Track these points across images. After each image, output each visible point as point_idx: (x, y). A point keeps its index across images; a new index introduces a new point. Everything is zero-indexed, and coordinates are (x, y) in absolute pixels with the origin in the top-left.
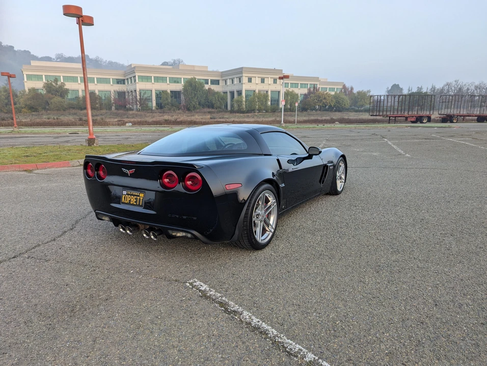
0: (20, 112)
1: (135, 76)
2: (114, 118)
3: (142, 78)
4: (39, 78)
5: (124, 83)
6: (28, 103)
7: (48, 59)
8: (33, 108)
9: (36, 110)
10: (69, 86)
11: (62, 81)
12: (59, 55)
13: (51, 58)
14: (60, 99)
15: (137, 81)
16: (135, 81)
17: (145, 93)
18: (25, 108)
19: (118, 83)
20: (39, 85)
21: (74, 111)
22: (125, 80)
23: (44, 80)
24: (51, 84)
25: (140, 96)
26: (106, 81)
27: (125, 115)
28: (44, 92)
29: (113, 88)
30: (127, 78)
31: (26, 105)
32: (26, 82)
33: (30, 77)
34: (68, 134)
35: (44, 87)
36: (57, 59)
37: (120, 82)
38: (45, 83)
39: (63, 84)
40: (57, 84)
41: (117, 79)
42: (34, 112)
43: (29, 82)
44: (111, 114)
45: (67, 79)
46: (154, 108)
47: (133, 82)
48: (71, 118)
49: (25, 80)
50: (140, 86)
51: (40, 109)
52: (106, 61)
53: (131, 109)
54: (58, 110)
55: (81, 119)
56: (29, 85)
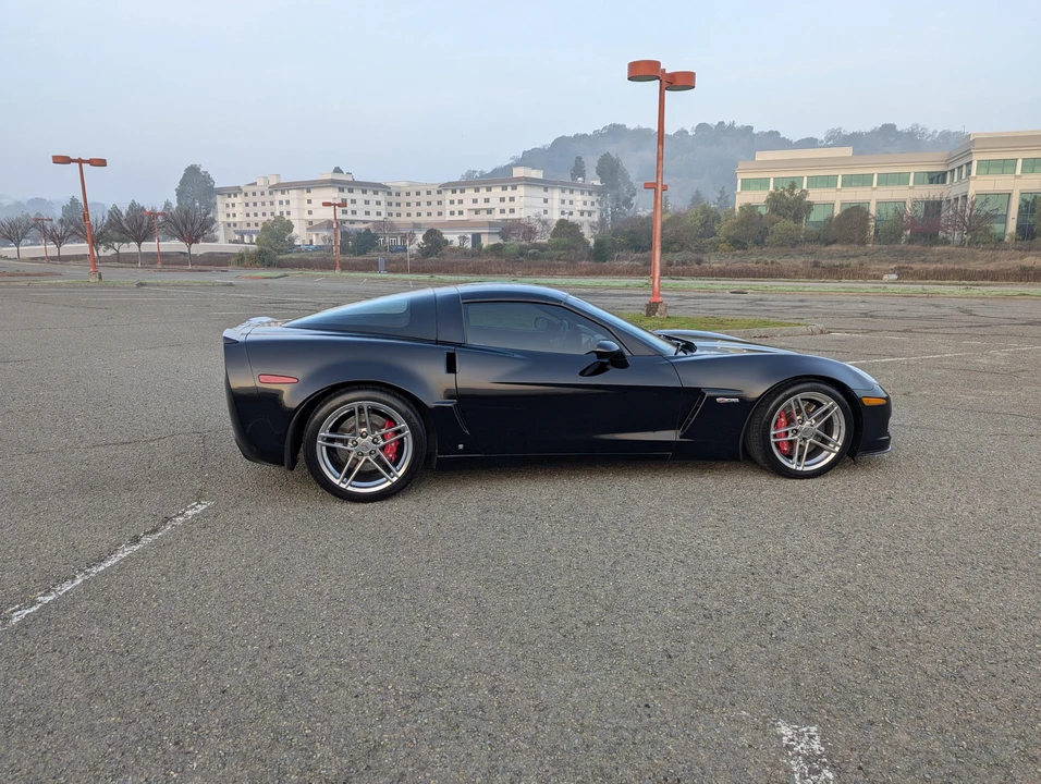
0: (716, 250)
1: (971, 162)
2: (890, 262)
3: (988, 167)
4: (763, 183)
5: (944, 182)
6: (732, 233)
7: (810, 143)
8: (738, 242)
9: (743, 246)
10: (815, 196)
11: (805, 187)
12: (833, 131)
13: (817, 140)
14: (790, 224)
15: (973, 173)
16: (969, 173)
17: (987, 201)
18: (725, 242)
19: (931, 181)
20: (758, 198)
21: (812, 247)
22: (946, 172)
23: (771, 189)
24: (782, 195)
25: (971, 210)
26: (901, 179)
27: (920, 254)
28: (764, 211)
29: (912, 194)
30: (951, 168)
31: (728, 238)
32: (739, 193)
33: (747, 184)
34: (728, 293)
35: (768, 201)
36: (829, 140)
37: (938, 178)
38: (772, 194)
39: (805, 193)
40: (792, 194)
41: (929, 173)
42: (739, 249)
43: (745, 193)
44: (888, 253)
45: (814, 182)
46: (1007, 239)
47: (964, 177)
48: (799, 261)
49: (739, 190)
50: (980, 184)
51: (750, 243)
52: (935, 132)
53: (946, 242)
54: (781, 245)
55: (816, 265)
56: (743, 198)
